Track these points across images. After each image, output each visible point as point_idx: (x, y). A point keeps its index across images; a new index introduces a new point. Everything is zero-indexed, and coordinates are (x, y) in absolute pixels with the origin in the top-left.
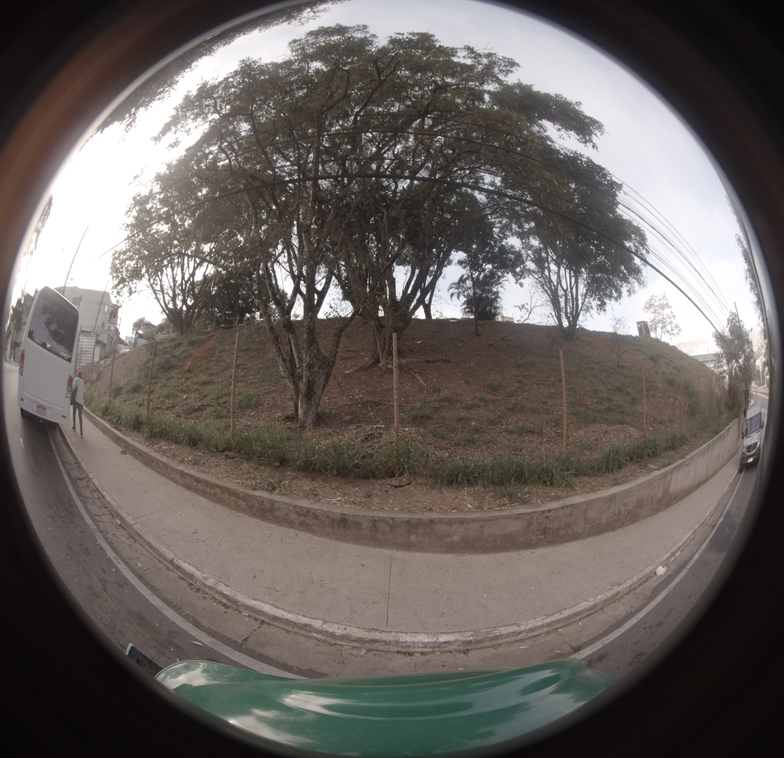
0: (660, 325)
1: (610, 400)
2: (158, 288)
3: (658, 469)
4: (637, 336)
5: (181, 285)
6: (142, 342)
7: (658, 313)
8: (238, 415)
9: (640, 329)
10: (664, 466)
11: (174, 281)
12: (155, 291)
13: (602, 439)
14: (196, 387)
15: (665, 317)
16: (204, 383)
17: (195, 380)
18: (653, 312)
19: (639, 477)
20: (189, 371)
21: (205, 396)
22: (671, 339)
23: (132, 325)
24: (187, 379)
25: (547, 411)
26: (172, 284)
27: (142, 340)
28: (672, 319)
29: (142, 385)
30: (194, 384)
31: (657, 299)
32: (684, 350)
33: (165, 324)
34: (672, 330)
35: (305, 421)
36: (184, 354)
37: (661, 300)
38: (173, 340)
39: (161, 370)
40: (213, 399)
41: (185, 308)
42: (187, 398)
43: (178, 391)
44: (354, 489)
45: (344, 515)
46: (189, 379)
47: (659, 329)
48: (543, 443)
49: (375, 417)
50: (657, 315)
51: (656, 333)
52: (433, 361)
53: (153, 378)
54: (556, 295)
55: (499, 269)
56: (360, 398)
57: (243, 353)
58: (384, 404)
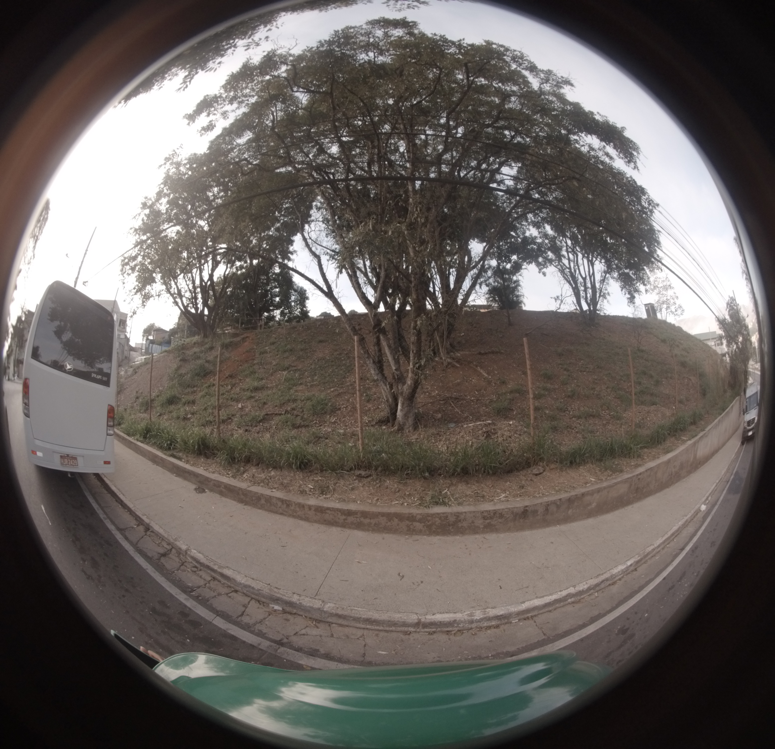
0: (665, 306)
1: (640, 383)
2: (175, 291)
3: (689, 440)
4: (646, 319)
5: (201, 286)
6: (157, 348)
8: (316, 423)
9: (647, 311)
10: (693, 437)
11: (194, 284)
12: (172, 295)
13: (646, 418)
14: (248, 394)
15: (669, 298)
16: (256, 389)
17: (243, 386)
19: (678, 447)
20: (231, 376)
21: (265, 403)
22: (676, 319)
23: (142, 331)
24: (233, 386)
25: (598, 397)
26: (191, 287)
27: (155, 346)
28: (676, 300)
29: (178, 395)
30: (244, 391)
31: (661, 281)
34: (676, 311)
35: (404, 424)
37: (664, 281)
38: (197, 344)
39: (196, 378)
40: (276, 406)
41: (206, 311)
42: (243, 407)
43: (228, 399)
46: (235, 384)
47: (664, 310)
48: (604, 425)
49: (462, 411)
50: (661, 296)
51: (661, 314)
52: (486, 353)
53: (188, 386)
54: (576, 283)
55: (524, 260)
56: (438, 394)
57: (287, 353)
58: (463, 399)
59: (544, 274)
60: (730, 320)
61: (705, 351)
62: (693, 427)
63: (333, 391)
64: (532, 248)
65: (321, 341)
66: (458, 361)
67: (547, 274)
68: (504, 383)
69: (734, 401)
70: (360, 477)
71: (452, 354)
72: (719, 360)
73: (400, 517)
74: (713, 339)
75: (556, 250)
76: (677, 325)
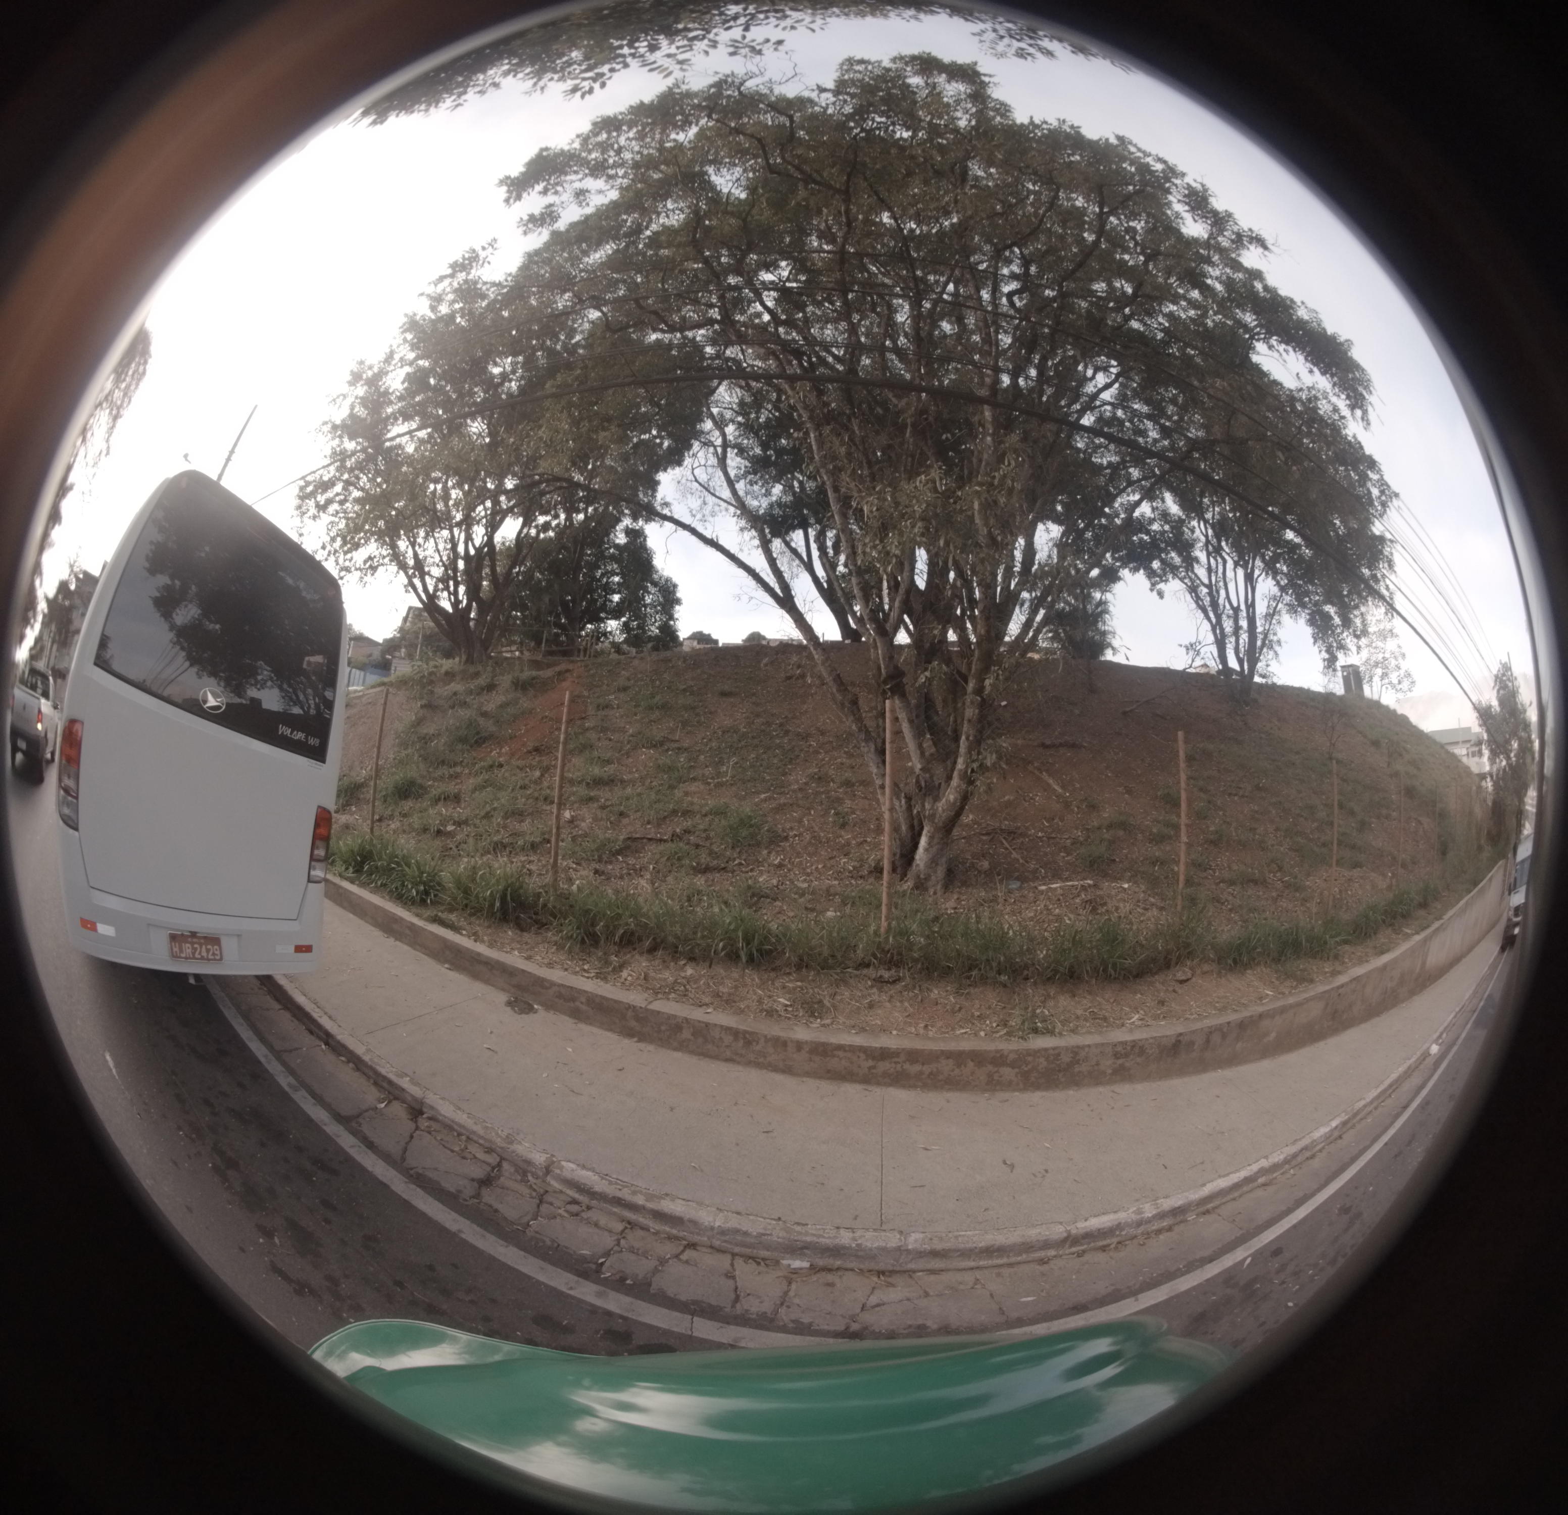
0: (1379, 671)
4: (1340, 695)
8: (741, 864)
9: (1347, 682)
12: (403, 568)
13: (1346, 891)
14: (582, 790)
15: (1387, 656)
16: (599, 782)
20: (538, 750)
21: (622, 814)
22: (1397, 700)
24: (545, 770)
25: (1261, 845)
28: (1400, 661)
29: (419, 779)
34: (1400, 682)
35: (927, 878)
36: (510, 710)
38: (457, 674)
39: (460, 746)
40: (648, 823)
41: (474, 610)
42: (574, 819)
46: (548, 768)
47: (1376, 680)
48: (1274, 900)
49: (1024, 858)
50: (1372, 651)
51: (1371, 687)
52: (1053, 746)
53: (443, 762)
54: (1219, 617)
55: (1126, 563)
56: (974, 822)
57: (657, 713)
58: (1023, 835)
59: (1161, 594)
60: (1499, 710)
61: (1449, 766)
62: (1422, 912)
63: (765, 800)
64: (1141, 540)
65: (724, 694)
67: (1166, 595)
68: (1093, 807)
69: (1496, 867)
70: (879, 981)
73: (977, 1058)
74: (1464, 742)
75: (1185, 547)
76: (1400, 711)
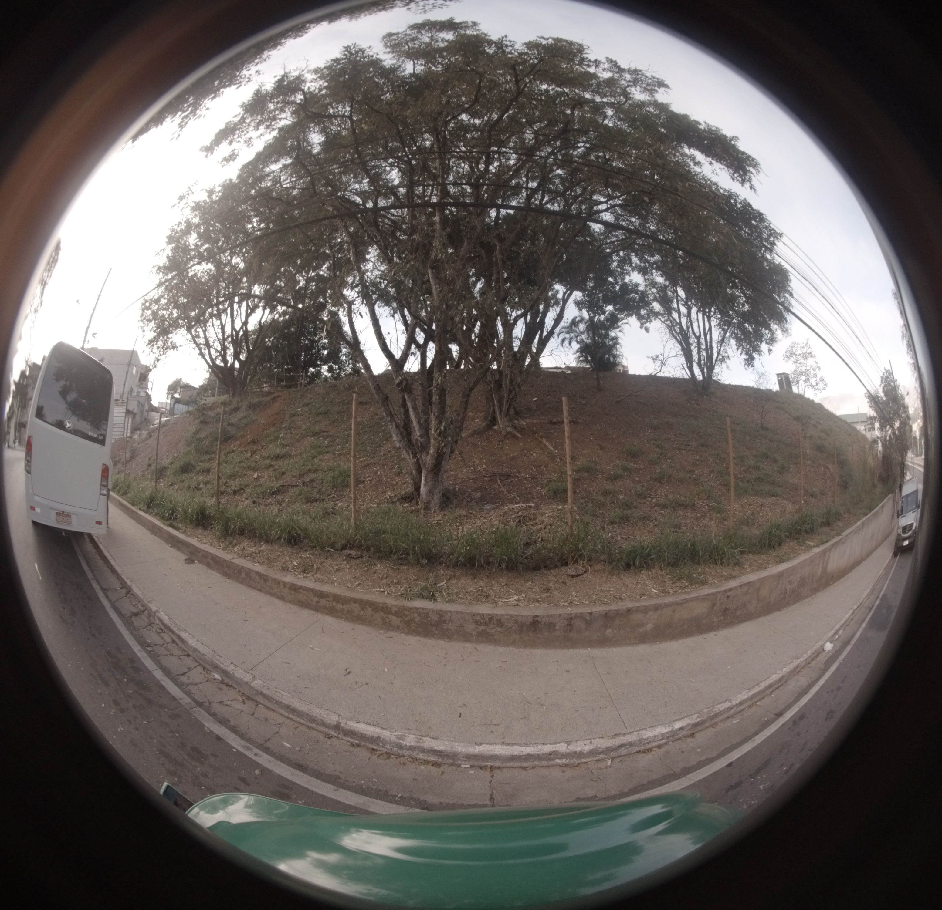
0: (803, 378)
1: (758, 468)
2: (202, 341)
3: (817, 546)
4: (777, 391)
5: (232, 335)
6: (181, 408)
7: (801, 363)
8: (334, 497)
9: (780, 383)
10: (823, 543)
11: (223, 332)
12: (198, 345)
13: (758, 513)
14: (268, 462)
15: (808, 368)
16: (278, 457)
17: (264, 453)
18: (794, 362)
19: (800, 554)
20: (254, 442)
21: (283, 473)
22: (816, 395)
23: (167, 388)
24: (254, 453)
25: (696, 482)
26: (220, 336)
27: (180, 405)
28: (817, 371)
29: (193, 462)
30: (264, 458)
31: (799, 347)
32: (829, 407)
33: (208, 384)
34: (817, 384)
35: (429, 502)
36: (244, 421)
37: (803, 347)
38: (224, 404)
39: (215, 443)
40: (295, 477)
41: (237, 365)
42: (259, 477)
43: (245, 468)
44: (527, 584)
45: (537, 616)
46: (256, 451)
47: (801, 383)
48: (698, 519)
49: (509, 492)
50: (799, 365)
51: (798, 387)
52: (558, 423)
53: (206, 452)
54: (687, 343)
55: (621, 310)
56: (484, 470)
57: (321, 416)
58: (515, 477)
59: (647, 330)
60: (884, 399)
61: (850, 435)
62: (826, 529)
63: (361, 462)
64: (632, 297)
66: (522, 430)
69: (886, 500)
70: (350, 557)
71: (516, 421)
72: (867, 446)
73: (375, 607)
74: (862, 422)
75: (666, 302)
76: (817, 402)
